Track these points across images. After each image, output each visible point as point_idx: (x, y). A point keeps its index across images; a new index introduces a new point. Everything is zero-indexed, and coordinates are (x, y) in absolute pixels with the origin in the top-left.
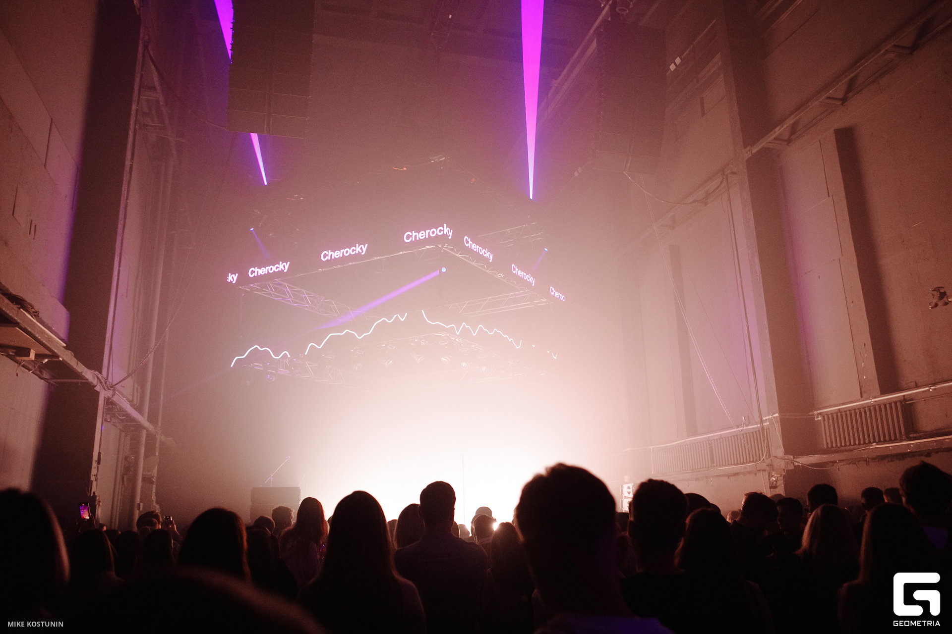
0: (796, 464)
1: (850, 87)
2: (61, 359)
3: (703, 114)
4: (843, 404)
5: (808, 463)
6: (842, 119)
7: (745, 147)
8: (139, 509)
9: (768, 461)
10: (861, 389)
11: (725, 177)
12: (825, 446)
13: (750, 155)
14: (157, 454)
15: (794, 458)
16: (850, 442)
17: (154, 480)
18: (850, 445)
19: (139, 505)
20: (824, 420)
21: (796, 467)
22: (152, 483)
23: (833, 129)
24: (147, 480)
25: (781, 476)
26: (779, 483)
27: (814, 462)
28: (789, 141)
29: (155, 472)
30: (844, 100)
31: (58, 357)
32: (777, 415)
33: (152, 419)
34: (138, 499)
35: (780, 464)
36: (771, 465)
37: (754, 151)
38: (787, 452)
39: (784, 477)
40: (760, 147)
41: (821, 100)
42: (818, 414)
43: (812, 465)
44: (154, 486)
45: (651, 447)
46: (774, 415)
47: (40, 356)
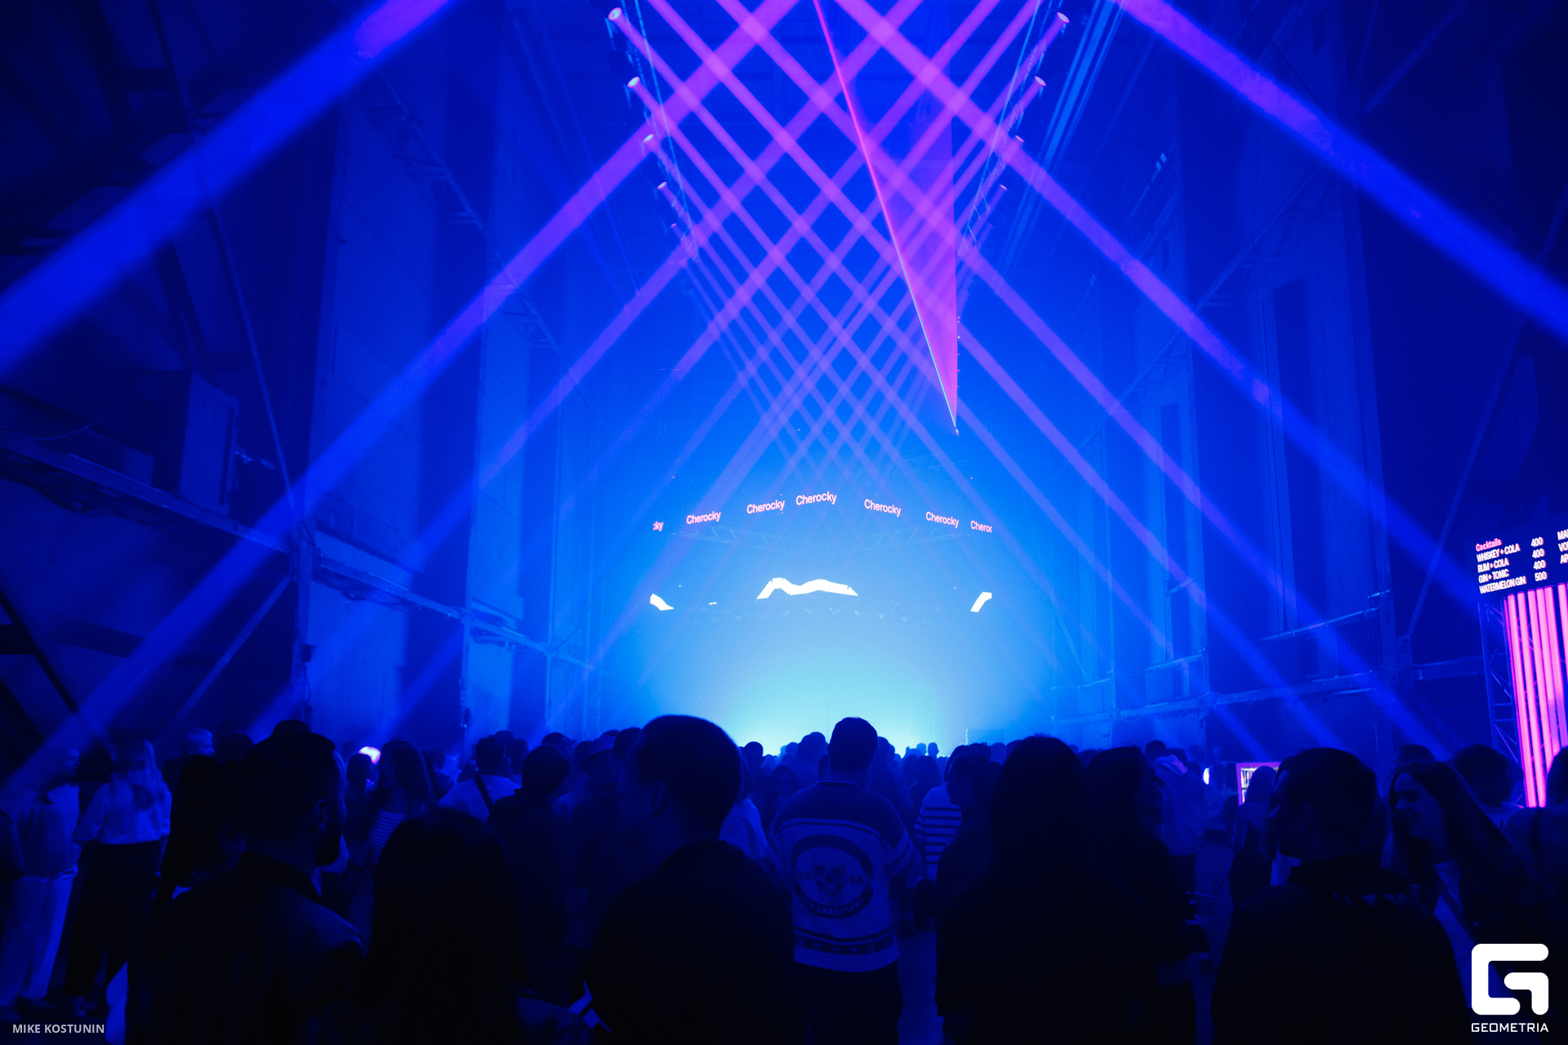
14: (599, 689)
29: (598, 705)
36: (1204, 704)
38: (1213, 690)
47: (510, 644)
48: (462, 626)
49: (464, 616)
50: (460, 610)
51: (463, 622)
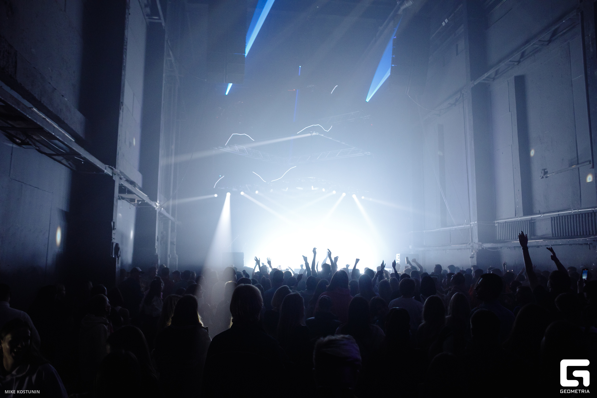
0: (483, 247)
1: (523, 55)
2: (146, 202)
3: (457, 54)
4: (508, 219)
5: (488, 247)
6: (518, 71)
7: (471, 81)
8: (169, 257)
9: (471, 244)
10: (515, 212)
11: (462, 95)
12: (498, 239)
13: (473, 86)
14: (176, 231)
15: (482, 244)
16: (508, 238)
17: (175, 243)
18: (508, 239)
19: (169, 255)
20: (498, 225)
21: (483, 248)
22: (174, 245)
23: (513, 76)
24: (172, 243)
25: (476, 252)
26: (474, 255)
27: (490, 247)
28: (494, 79)
29: (175, 240)
30: (519, 62)
31: (145, 201)
32: (476, 222)
33: (173, 215)
34: (169, 253)
35: (476, 246)
36: (472, 246)
37: (475, 84)
38: (479, 241)
39: (477, 253)
40: (478, 82)
41: (505, 63)
42: (497, 223)
43: (489, 248)
44: (175, 246)
45: (424, 231)
46: (475, 222)
47: (138, 201)
48: (114, 181)
49: (115, 174)
50: (112, 169)
51: (114, 178)
